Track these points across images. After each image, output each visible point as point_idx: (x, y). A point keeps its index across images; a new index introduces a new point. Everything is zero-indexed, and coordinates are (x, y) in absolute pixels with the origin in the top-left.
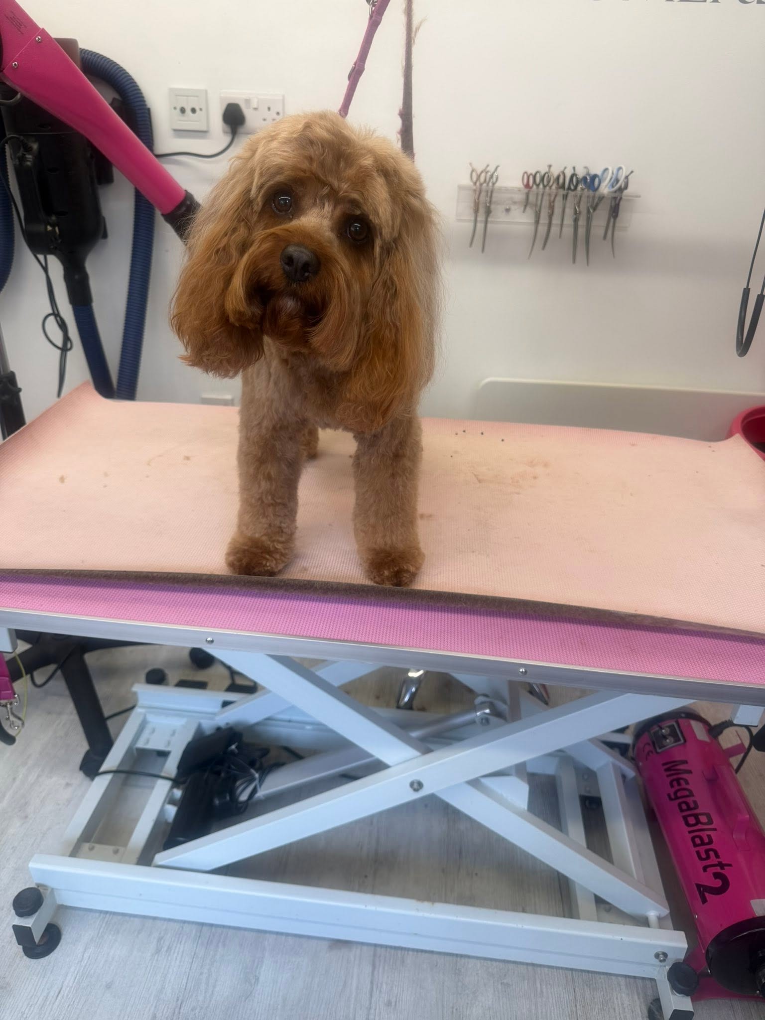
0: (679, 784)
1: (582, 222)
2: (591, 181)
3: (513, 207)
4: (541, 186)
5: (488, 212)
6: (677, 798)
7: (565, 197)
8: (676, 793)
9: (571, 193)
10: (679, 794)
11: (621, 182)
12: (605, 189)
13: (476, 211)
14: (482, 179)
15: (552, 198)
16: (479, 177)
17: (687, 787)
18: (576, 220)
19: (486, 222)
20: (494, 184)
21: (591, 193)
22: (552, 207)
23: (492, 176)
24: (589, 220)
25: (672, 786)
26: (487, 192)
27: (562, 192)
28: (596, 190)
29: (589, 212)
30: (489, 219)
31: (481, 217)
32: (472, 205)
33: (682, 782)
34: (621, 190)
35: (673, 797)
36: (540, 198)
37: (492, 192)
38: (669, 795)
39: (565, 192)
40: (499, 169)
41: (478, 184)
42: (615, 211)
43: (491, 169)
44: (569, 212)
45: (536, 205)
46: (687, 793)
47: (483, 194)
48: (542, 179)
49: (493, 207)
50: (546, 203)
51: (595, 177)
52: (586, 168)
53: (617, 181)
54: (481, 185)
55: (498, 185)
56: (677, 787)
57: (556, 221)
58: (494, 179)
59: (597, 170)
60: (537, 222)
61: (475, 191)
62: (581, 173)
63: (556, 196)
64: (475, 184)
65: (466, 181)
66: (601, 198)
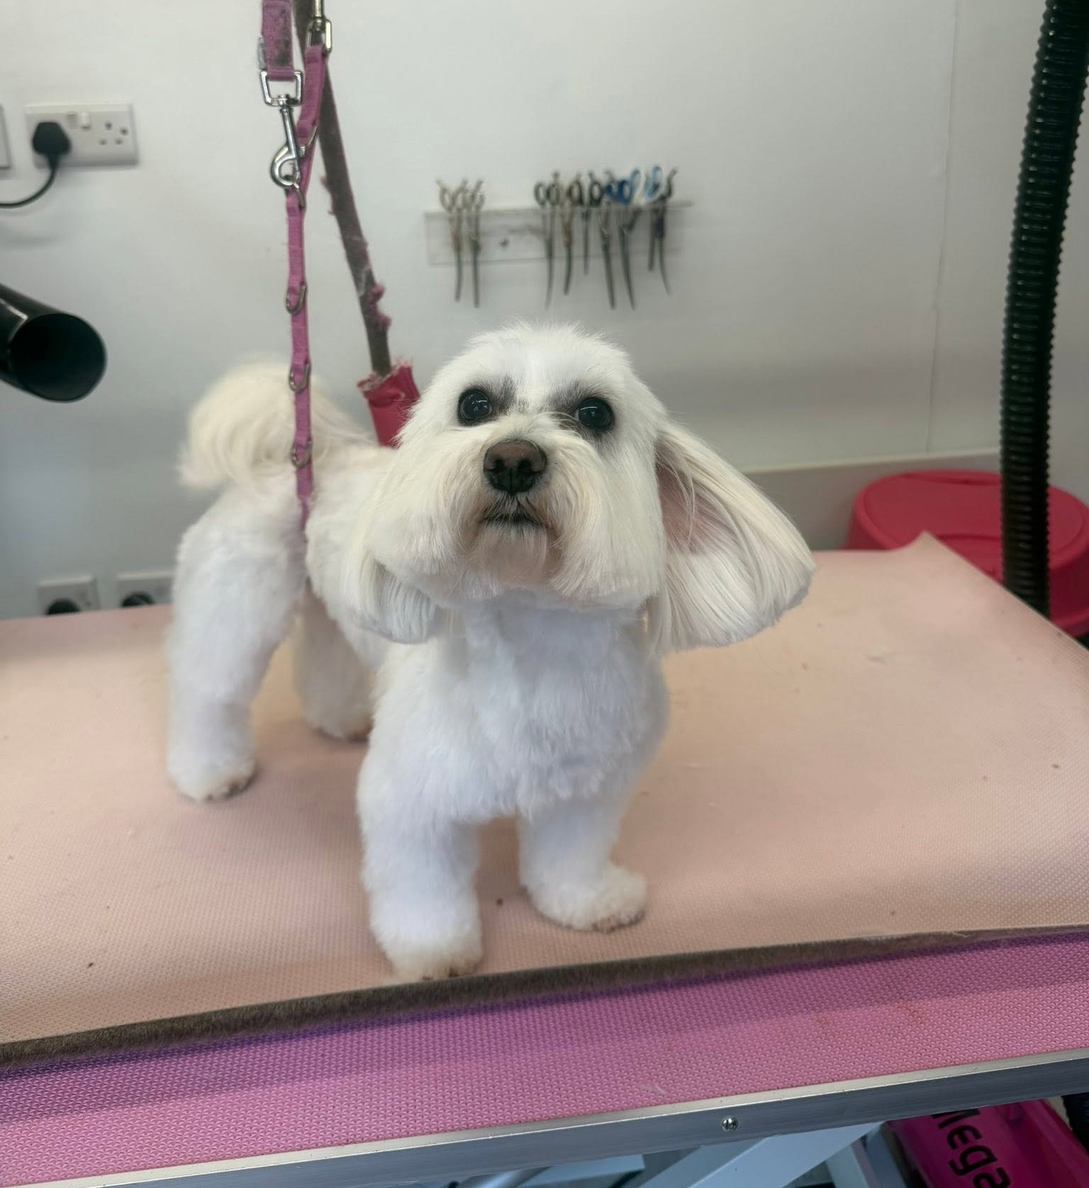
0: (965, 1140)
1: (615, 248)
2: (618, 190)
3: (511, 238)
4: (548, 205)
5: (476, 248)
6: (968, 1168)
7: (586, 216)
8: (963, 1157)
9: (594, 210)
10: (971, 1159)
11: (662, 190)
12: (641, 199)
13: (458, 248)
14: (459, 202)
15: (567, 219)
16: (454, 199)
17: (980, 1142)
18: (606, 248)
19: (475, 264)
20: (478, 207)
21: (621, 207)
22: (568, 232)
23: (473, 197)
24: (624, 242)
25: (954, 1146)
26: (469, 219)
27: (579, 209)
28: (628, 201)
29: (622, 234)
30: (480, 258)
31: (467, 256)
32: (450, 240)
33: (968, 1134)
34: (663, 198)
35: (961, 1167)
36: (549, 219)
37: (477, 219)
38: (953, 1164)
39: (584, 210)
40: (483, 186)
41: (454, 210)
42: (659, 229)
43: (471, 185)
44: (595, 237)
45: (544, 232)
46: (984, 1156)
47: (464, 225)
48: (548, 193)
49: (482, 240)
50: (558, 227)
51: (622, 184)
52: (608, 172)
53: (656, 187)
54: (459, 210)
55: (485, 208)
56: (962, 1148)
57: (578, 249)
58: (478, 200)
59: (623, 173)
60: (550, 254)
61: (451, 220)
62: (603, 179)
63: (572, 216)
64: (449, 209)
65: (435, 206)
66: (637, 212)
